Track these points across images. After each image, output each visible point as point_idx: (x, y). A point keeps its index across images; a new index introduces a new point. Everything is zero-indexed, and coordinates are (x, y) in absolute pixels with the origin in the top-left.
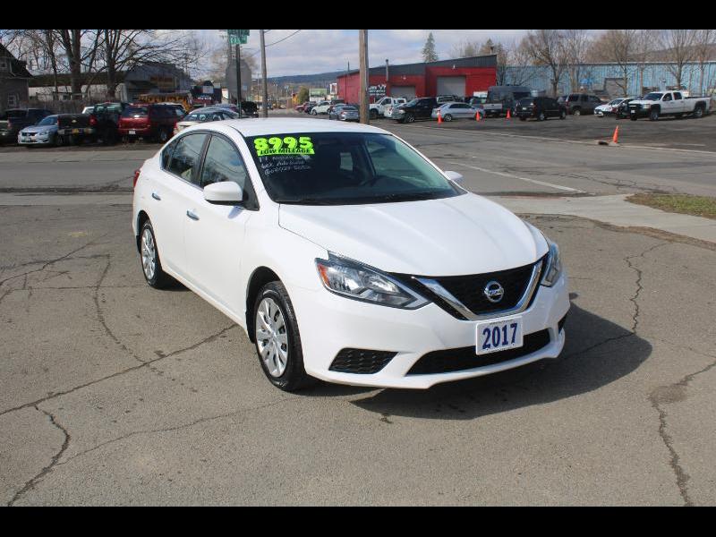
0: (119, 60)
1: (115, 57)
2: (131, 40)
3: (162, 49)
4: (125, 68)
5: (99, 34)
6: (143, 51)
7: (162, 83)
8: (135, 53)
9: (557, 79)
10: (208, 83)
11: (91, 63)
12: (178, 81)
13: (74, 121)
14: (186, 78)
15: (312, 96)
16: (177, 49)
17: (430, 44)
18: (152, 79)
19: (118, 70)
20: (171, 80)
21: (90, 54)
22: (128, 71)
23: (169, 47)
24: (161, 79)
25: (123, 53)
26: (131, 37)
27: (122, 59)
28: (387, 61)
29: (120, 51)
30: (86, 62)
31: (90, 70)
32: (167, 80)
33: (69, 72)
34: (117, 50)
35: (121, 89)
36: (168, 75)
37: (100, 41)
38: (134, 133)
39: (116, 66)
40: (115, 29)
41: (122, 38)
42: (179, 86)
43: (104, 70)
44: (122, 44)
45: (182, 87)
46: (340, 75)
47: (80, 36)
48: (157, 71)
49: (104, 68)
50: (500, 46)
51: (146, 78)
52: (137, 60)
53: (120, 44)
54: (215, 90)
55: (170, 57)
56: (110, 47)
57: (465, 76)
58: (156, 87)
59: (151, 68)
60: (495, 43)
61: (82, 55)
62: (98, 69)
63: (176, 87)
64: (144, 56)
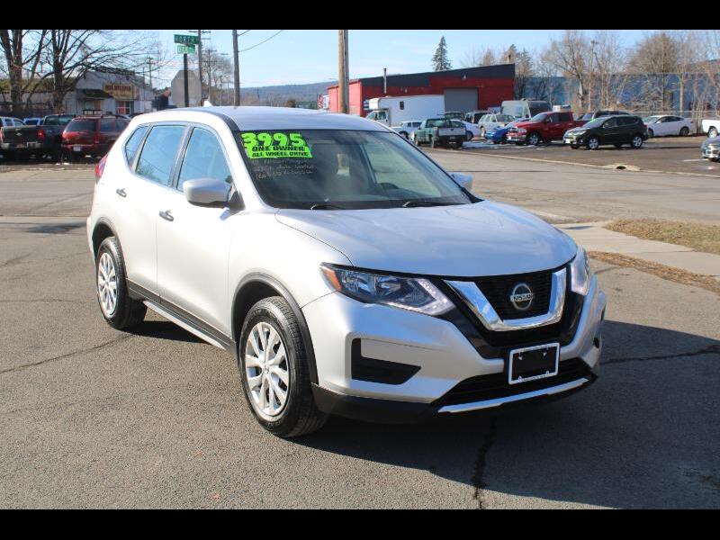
0: (69, 65)
1: (62, 61)
2: (82, 42)
3: (120, 52)
4: (75, 74)
5: (44, 34)
6: (96, 55)
7: (119, 92)
8: (87, 57)
11: (34, 68)
12: (138, 91)
14: (148, 87)
16: (136, 53)
17: (441, 52)
18: (107, 87)
19: (66, 76)
20: (129, 89)
21: (33, 57)
22: (77, 79)
23: (127, 50)
24: (117, 88)
25: (74, 56)
26: (82, 39)
27: (72, 63)
28: (385, 70)
29: (69, 55)
30: (29, 66)
31: (33, 75)
32: (124, 88)
33: (8, 77)
34: (65, 53)
36: (125, 83)
37: (45, 42)
38: (79, 150)
39: (64, 72)
40: (64, 28)
41: (71, 40)
42: (138, 97)
43: (50, 77)
44: (72, 46)
45: (142, 98)
46: (331, 86)
47: (22, 37)
48: (113, 78)
51: (99, 87)
52: (88, 66)
53: (69, 46)
56: (57, 50)
57: (479, 89)
58: (111, 97)
59: (105, 75)
61: (24, 57)
62: (42, 75)
63: (135, 97)
64: (98, 61)
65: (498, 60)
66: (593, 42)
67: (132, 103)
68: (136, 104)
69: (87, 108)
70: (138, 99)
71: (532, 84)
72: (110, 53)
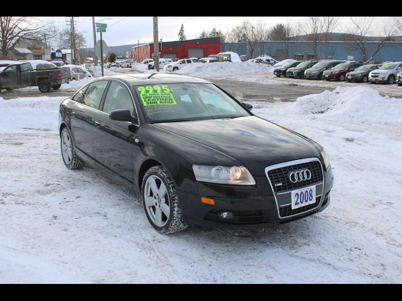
1: (6, 35)
2: (16, 26)
3: (36, 31)
6: (24, 32)
8: (19, 33)
9: (252, 50)
10: (59, 51)
12: (44, 50)
14: (48, 48)
15: (118, 58)
17: (182, 31)
20: (40, 49)
23: (39, 30)
26: (16, 24)
28: (161, 39)
32: (37, 49)
34: (8, 31)
36: (38, 46)
39: (8, 40)
44: (11, 28)
45: (46, 53)
46: (134, 47)
50: (220, 32)
52: (20, 37)
53: (9, 28)
54: (63, 55)
55: (40, 35)
56: (3, 30)
57: (204, 48)
59: (28, 41)
60: (217, 30)
63: (43, 53)
64: (24, 35)
65: (208, 35)
66: (253, 27)
67: (41, 56)
68: (43, 56)
69: (20, 58)
70: (44, 54)
71: (228, 46)
72: (31, 31)
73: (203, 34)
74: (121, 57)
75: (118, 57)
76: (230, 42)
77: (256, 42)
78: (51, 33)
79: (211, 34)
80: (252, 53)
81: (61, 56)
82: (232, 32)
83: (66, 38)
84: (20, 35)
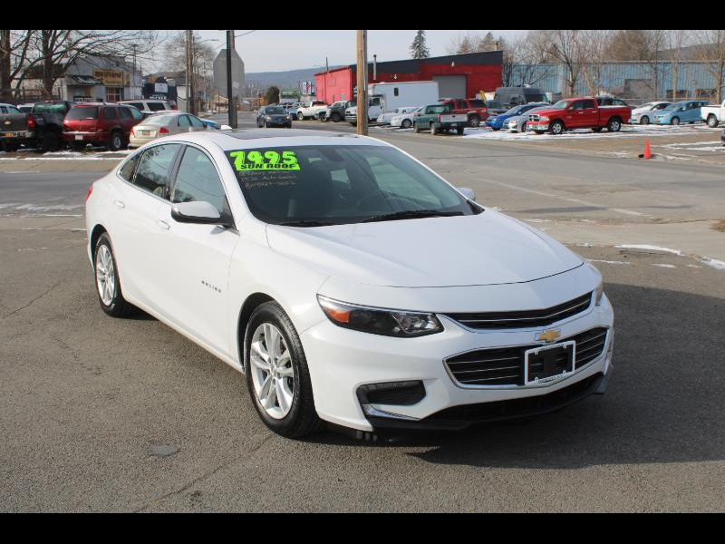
0: (59, 50)
1: (52, 45)
4: (65, 61)
6: (88, 40)
7: (110, 79)
8: (76, 43)
9: (574, 80)
10: (161, 80)
11: (24, 53)
12: (128, 76)
13: (7, 123)
14: (138, 72)
15: (283, 97)
17: (420, 40)
19: (56, 62)
20: (119, 75)
21: (22, 42)
22: (68, 65)
24: (107, 75)
27: (62, 49)
28: (375, 56)
30: (19, 52)
31: (22, 61)
32: (114, 75)
35: (60, 86)
36: (119, 70)
39: (54, 57)
42: (128, 83)
43: (39, 62)
45: (132, 84)
46: (318, 72)
48: (101, 64)
49: (38, 60)
51: (89, 72)
52: (79, 50)
54: (170, 88)
55: (119, 47)
57: (467, 76)
59: (96, 60)
61: (12, 43)
62: (32, 60)
63: (125, 82)
64: (88, 46)
65: (476, 48)
67: (122, 89)
68: (126, 90)
69: (77, 94)
70: (128, 86)
72: (101, 38)
73: (465, 46)
74: (290, 93)
75: (284, 93)
76: (523, 63)
77: (581, 62)
78: (142, 41)
79: (481, 46)
80: (572, 86)
81: (165, 90)
82: (527, 40)
83: (178, 54)
84: (80, 46)
